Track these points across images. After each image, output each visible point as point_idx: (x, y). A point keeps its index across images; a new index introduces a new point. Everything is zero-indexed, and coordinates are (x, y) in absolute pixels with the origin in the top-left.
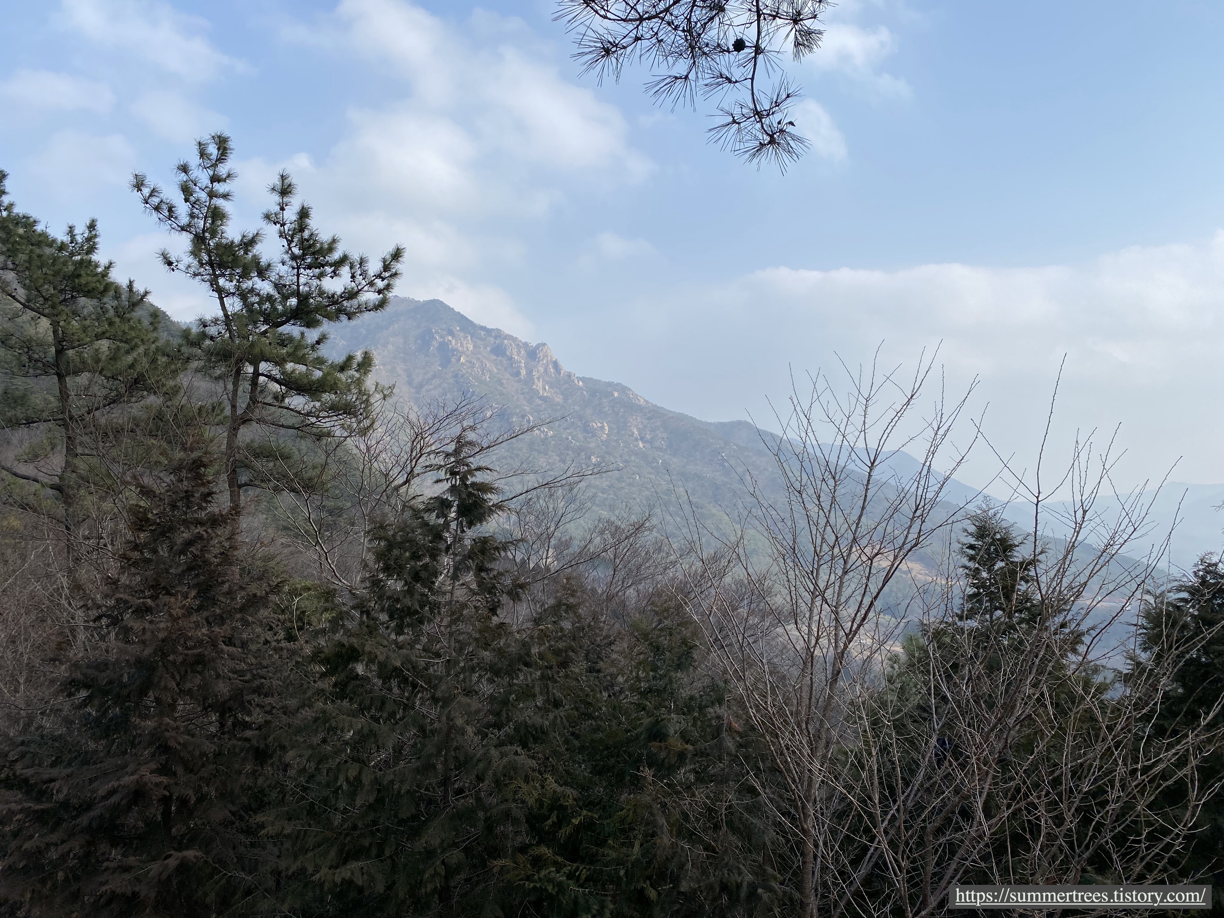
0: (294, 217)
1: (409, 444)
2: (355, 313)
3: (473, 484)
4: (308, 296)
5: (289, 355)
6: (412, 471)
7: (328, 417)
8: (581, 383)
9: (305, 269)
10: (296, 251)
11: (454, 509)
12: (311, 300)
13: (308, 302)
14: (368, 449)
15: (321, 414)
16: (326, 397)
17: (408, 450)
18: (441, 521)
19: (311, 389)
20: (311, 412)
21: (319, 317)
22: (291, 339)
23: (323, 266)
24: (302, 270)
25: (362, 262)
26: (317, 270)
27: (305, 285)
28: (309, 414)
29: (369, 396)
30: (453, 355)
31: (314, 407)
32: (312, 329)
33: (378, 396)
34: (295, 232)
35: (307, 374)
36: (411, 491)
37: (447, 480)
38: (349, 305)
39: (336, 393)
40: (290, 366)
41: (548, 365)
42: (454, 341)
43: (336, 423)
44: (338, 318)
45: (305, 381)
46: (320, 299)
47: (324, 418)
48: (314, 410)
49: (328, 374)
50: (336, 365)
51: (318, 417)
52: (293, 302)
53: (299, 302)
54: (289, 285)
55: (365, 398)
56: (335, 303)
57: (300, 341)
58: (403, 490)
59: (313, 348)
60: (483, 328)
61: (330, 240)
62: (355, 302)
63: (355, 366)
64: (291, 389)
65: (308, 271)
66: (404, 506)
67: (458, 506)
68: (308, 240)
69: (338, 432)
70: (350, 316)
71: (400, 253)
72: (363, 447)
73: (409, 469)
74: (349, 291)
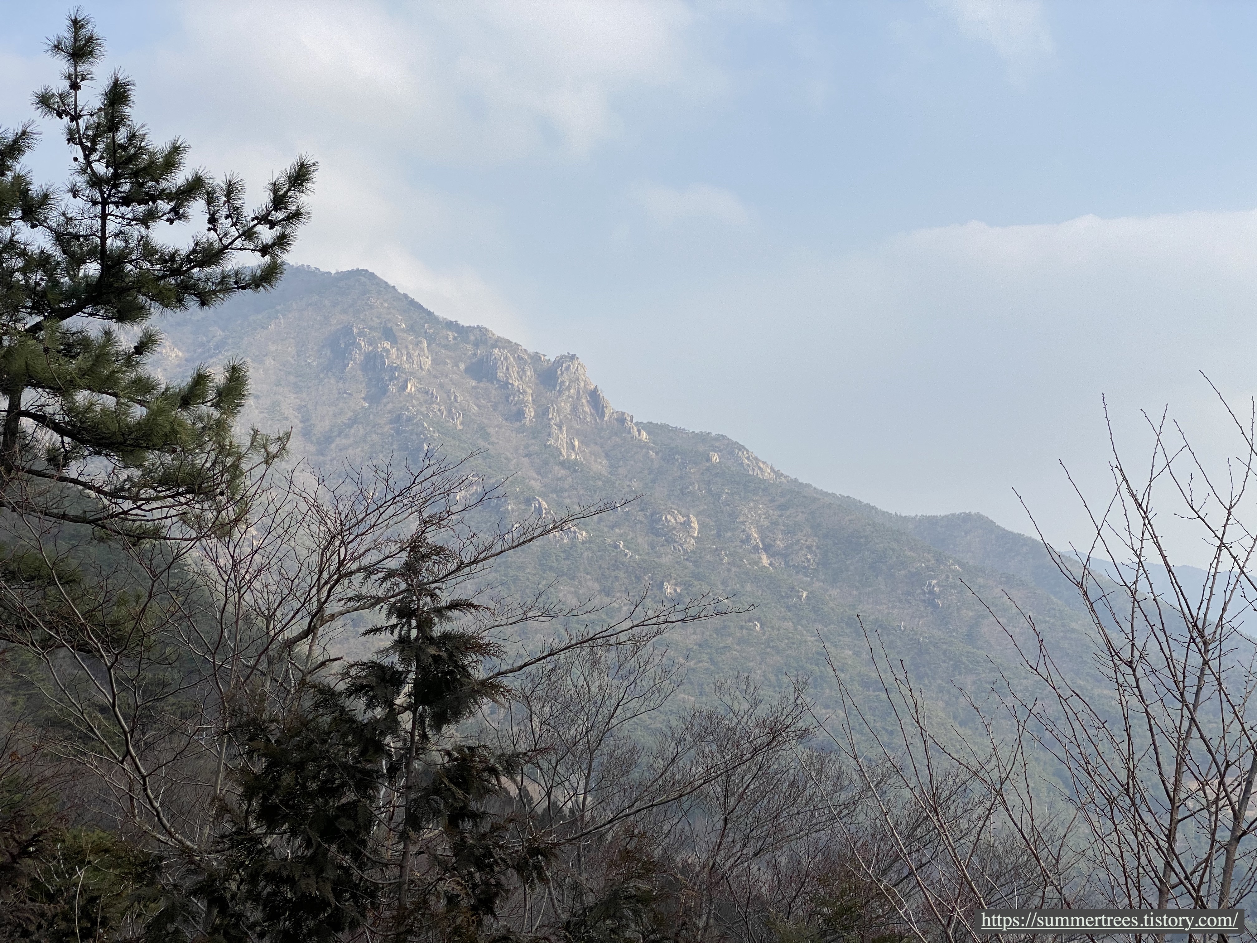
0: (97, 102)
1: (316, 557)
2: (215, 292)
3: (446, 637)
4: (122, 257)
5: (83, 374)
6: (320, 609)
7: (157, 499)
8: (644, 434)
9: (117, 204)
10: (100, 168)
11: (407, 688)
12: (129, 267)
13: (121, 270)
14: (236, 564)
15: (144, 494)
16: (152, 458)
17: (315, 568)
18: (379, 712)
19: (124, 443)
20: (122, 489)
21: (141, 299)
22: (85, 343)
23: (154, 199)
24: (111, 208)
25: (231, 190)
26: (141, 209)
27: (116, 235)
28: (116, 494)
29: (239, 457)
30: (392, 379)
31: (129, 479)
32: (128, 326)
33: (257, 457)
34: (99, 131)
35: (118, 414)
36: (317, 651)
37: (393, 627)
38: (202, 276)
39: (174, 451)
40: (82, 397)
41: (579, 398)
42: (394, 351)
43: (173, 512)
44: (180, 301)
45: (114, 427)
46: (146, 265)
47: (148, 500)
48: (127, 485)
49: (160, 411)
50: (174, 395)
51: (135, 498)
52: (93, 269)
53: (105, 270)
54: (86, 237)
55: (229, 461)
56: (175, 272)
57: (104, 346)
58: (302, 648)
59: (129, 360)
60: (452, 325)
61: (167, 148)
62: (215, 270)
63: (212, 395)
64: (82, 442)
65: (123, 209)
66: (302, 683)
67: (416, 682)
68: (123, 147)
69: (176, 530)
70: (204, 299)
71: (307, 173)
72: (225, 561)
73: (315, 605)
74: (204, 250)
